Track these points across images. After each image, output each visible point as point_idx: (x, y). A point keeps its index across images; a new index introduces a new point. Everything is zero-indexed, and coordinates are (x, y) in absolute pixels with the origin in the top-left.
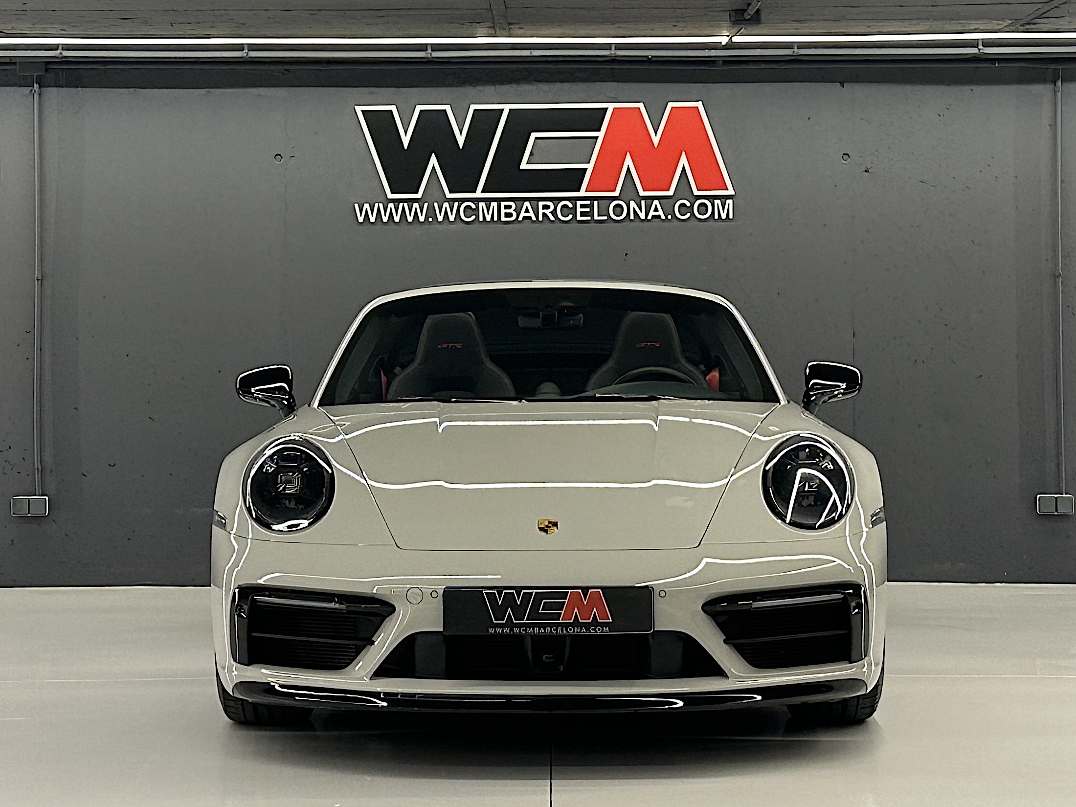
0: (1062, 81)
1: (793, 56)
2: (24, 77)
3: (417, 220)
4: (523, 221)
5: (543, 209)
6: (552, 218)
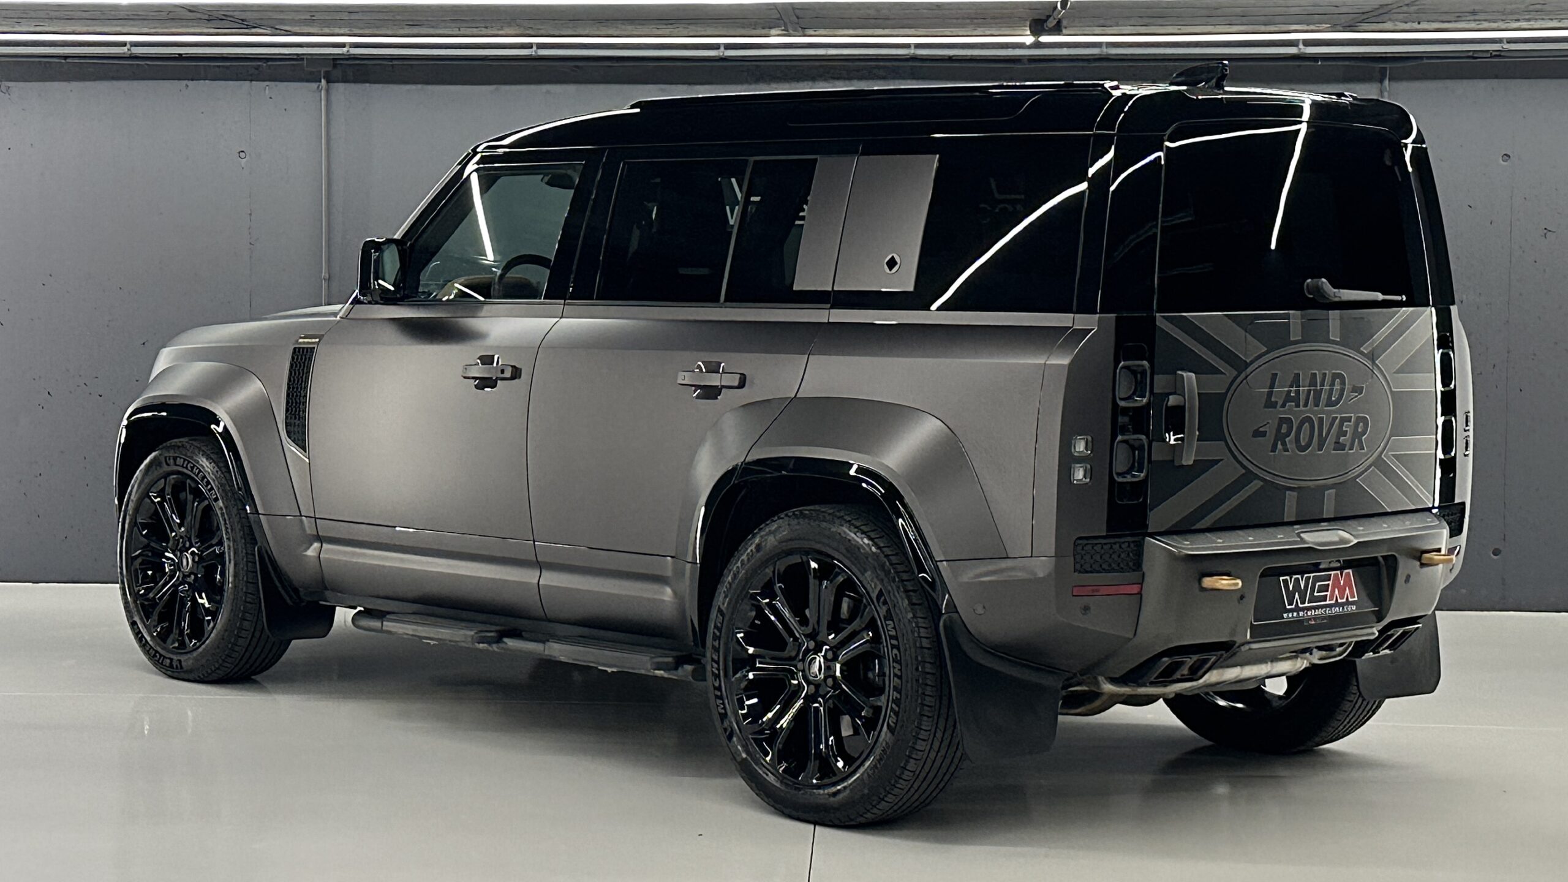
0: (1389, 81)
1: (1100, 55)
2: (311, 73)
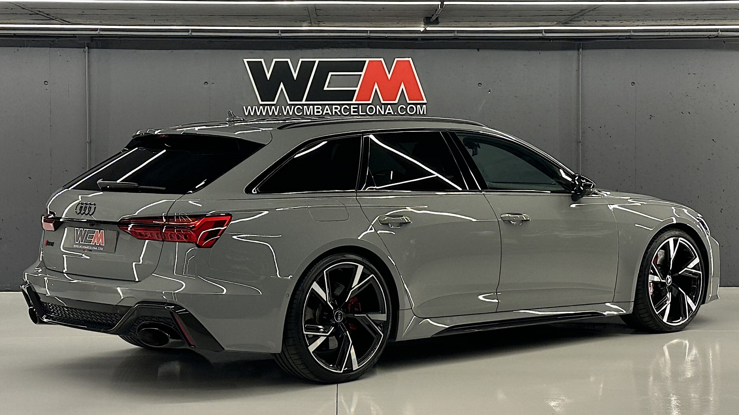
0: (582, 48)
1: (454, 36)
2: (80, 44)
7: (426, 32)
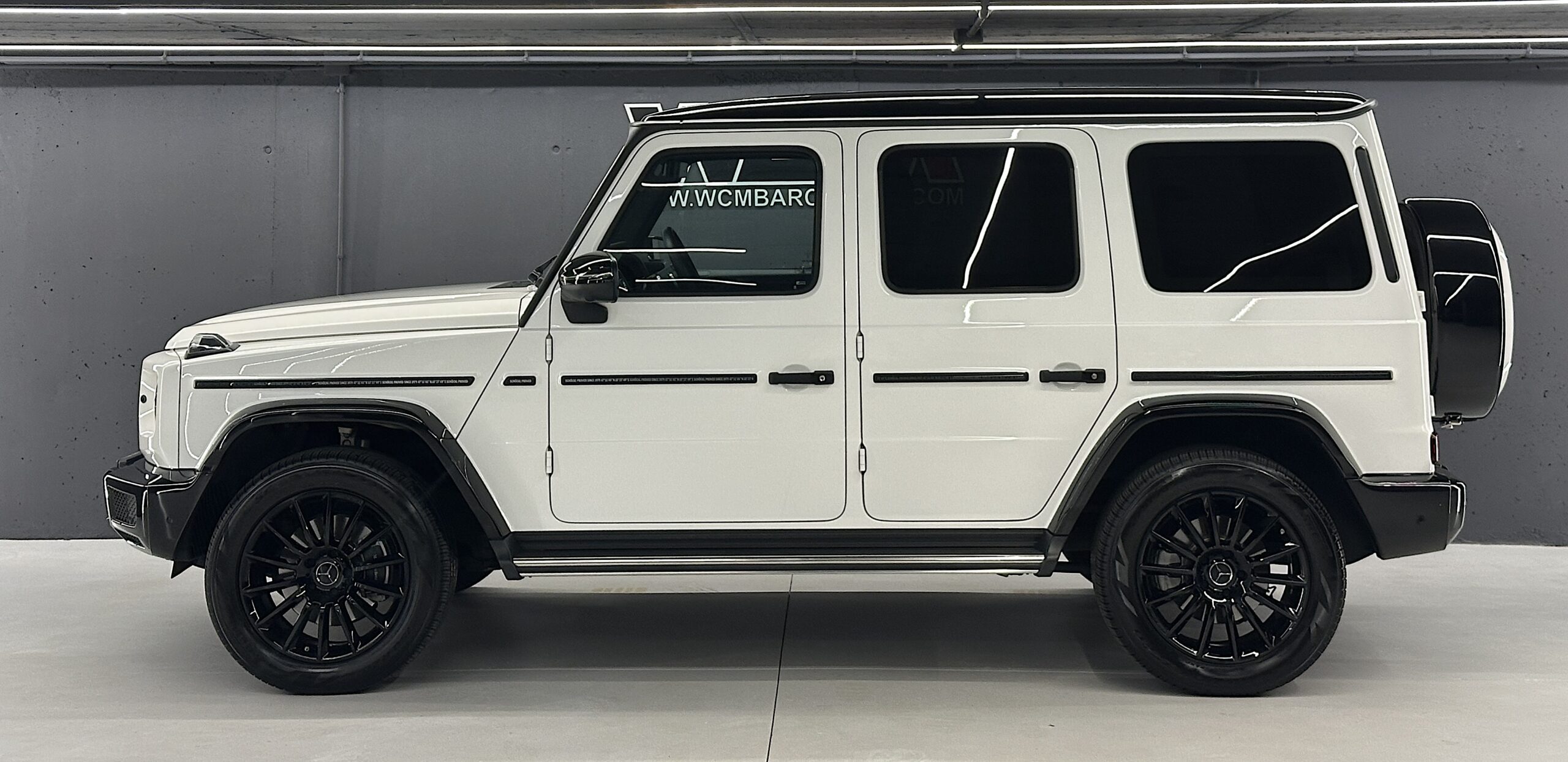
2: (330, 78)
3: (680, 206)
4: (775, 206)
5: (792, 195)
6: (801, 204)
7: (961, 52)
